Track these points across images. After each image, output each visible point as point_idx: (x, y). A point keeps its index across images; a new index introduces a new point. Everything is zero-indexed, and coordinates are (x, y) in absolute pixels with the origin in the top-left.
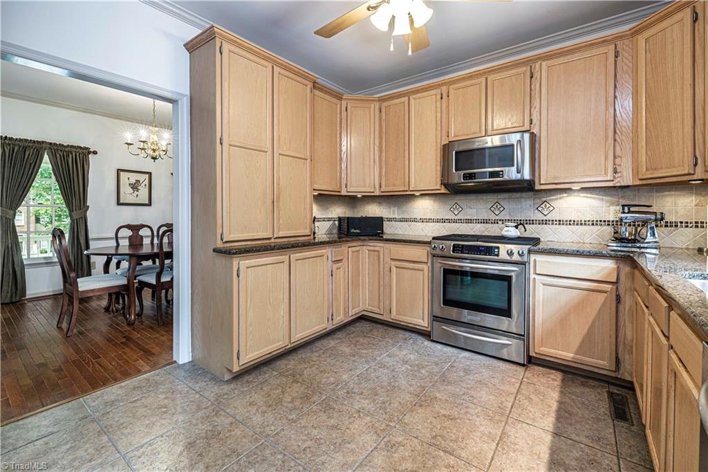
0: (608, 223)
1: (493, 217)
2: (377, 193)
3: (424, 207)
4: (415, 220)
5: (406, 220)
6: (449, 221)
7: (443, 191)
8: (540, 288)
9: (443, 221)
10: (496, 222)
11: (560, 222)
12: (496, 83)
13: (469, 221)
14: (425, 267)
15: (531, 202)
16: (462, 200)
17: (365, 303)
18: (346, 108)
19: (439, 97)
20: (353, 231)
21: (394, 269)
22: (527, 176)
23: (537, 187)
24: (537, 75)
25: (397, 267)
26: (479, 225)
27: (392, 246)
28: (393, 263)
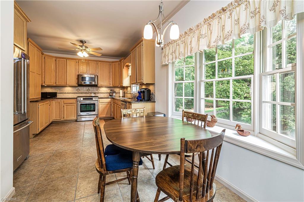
0: (108, 93)
1: (88, 92)
2: (54, 85)
3: (68, 89)
4: (65, 93)
5: (62, 93)
6: (76, 93)
7: (77, 86)
8: (100, 105)
9: (75, 93)
10: (88, 93)
11: (101, 93)
12: (90, 63)
13: (82, 93)
14: (75, 104)
15: (95, 89)
16: (80, 88)
19: (76, 62)
20: (48, 96)
21: (65, 106)
22: (96, 84)
23: (98, 86)
24: (98, 64)
25: (66, 105)
26: (84, 94)
27: (63, 100)
28: (65, 105)
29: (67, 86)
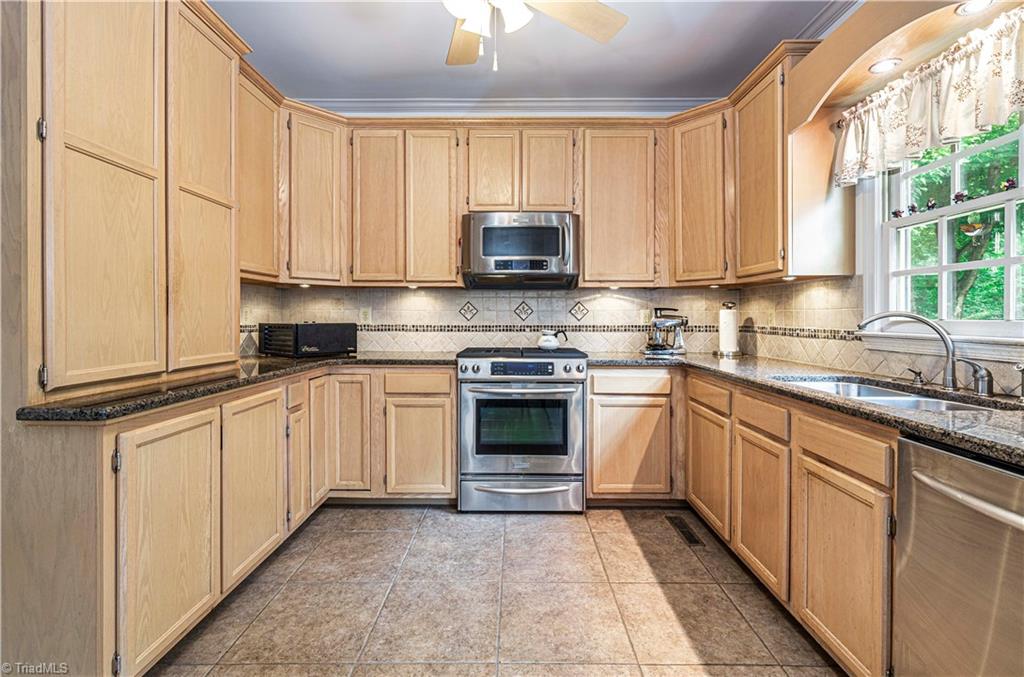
0: (639, 328)
1: (518, 323)
2: (344, 283)
3: (417, 307)
4: (404, 328)
5: (388, 329)
6: (459, 329)
7: (460, 284)
8: (598, 410)
9: (450, 329)
10: (522, 329)
11: (594, 328)
12: (533, 141)
13: (487, 329)
14: (447, 401)
15: (562, 304)
16: (479, 299)
17: (334, 476)
18: (289, 123)
19: (454, 142)
20: (305, 349)
21: (392, 410)
22: (569, 269)
23: (581, 284)
24: (580, 144)
25: (397, 406)
26: (501, 334)
27: (380, 372)
28: (389, 400)
29: (407, 288)
